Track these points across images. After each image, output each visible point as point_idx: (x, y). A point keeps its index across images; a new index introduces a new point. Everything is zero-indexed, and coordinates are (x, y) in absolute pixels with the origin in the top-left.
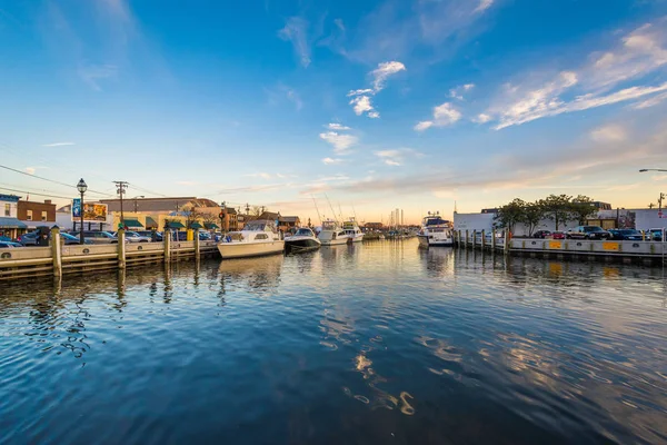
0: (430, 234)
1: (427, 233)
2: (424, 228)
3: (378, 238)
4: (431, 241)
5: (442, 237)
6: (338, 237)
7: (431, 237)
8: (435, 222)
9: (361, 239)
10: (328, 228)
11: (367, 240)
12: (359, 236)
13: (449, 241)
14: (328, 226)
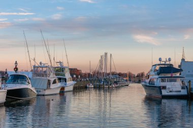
0: (163, 84)
1: (158, 83)
2: (154, 77)
3: (86, 88)
4: (164, 92)
5: (175, 87)
6: (52, 86)
7: (164, 88)
8: (166, 70)
9: (71, 88)
10: (39, 75)
11: (77, 89)
12: (70, 84)
13: (184, 92)
14: (39, 72)
